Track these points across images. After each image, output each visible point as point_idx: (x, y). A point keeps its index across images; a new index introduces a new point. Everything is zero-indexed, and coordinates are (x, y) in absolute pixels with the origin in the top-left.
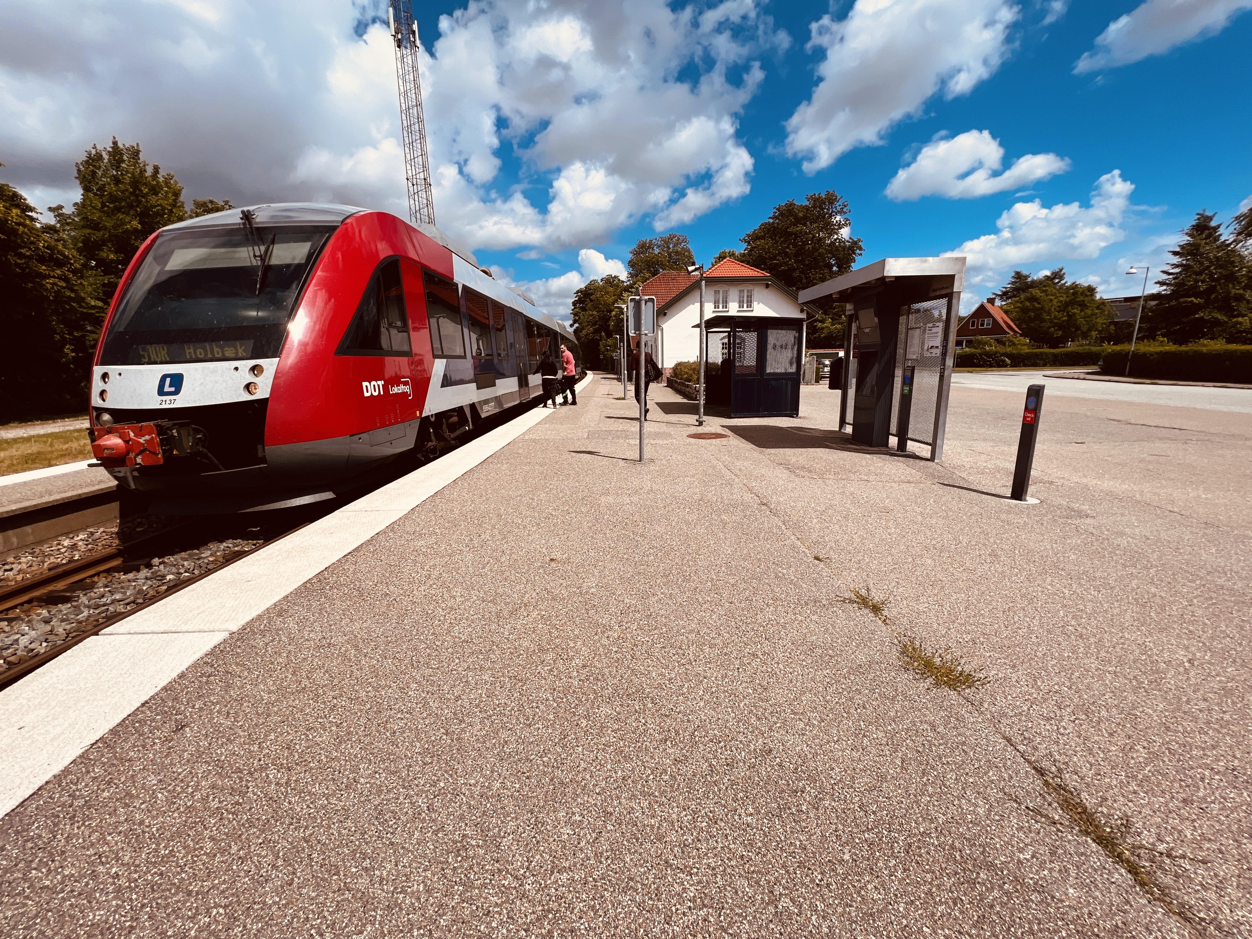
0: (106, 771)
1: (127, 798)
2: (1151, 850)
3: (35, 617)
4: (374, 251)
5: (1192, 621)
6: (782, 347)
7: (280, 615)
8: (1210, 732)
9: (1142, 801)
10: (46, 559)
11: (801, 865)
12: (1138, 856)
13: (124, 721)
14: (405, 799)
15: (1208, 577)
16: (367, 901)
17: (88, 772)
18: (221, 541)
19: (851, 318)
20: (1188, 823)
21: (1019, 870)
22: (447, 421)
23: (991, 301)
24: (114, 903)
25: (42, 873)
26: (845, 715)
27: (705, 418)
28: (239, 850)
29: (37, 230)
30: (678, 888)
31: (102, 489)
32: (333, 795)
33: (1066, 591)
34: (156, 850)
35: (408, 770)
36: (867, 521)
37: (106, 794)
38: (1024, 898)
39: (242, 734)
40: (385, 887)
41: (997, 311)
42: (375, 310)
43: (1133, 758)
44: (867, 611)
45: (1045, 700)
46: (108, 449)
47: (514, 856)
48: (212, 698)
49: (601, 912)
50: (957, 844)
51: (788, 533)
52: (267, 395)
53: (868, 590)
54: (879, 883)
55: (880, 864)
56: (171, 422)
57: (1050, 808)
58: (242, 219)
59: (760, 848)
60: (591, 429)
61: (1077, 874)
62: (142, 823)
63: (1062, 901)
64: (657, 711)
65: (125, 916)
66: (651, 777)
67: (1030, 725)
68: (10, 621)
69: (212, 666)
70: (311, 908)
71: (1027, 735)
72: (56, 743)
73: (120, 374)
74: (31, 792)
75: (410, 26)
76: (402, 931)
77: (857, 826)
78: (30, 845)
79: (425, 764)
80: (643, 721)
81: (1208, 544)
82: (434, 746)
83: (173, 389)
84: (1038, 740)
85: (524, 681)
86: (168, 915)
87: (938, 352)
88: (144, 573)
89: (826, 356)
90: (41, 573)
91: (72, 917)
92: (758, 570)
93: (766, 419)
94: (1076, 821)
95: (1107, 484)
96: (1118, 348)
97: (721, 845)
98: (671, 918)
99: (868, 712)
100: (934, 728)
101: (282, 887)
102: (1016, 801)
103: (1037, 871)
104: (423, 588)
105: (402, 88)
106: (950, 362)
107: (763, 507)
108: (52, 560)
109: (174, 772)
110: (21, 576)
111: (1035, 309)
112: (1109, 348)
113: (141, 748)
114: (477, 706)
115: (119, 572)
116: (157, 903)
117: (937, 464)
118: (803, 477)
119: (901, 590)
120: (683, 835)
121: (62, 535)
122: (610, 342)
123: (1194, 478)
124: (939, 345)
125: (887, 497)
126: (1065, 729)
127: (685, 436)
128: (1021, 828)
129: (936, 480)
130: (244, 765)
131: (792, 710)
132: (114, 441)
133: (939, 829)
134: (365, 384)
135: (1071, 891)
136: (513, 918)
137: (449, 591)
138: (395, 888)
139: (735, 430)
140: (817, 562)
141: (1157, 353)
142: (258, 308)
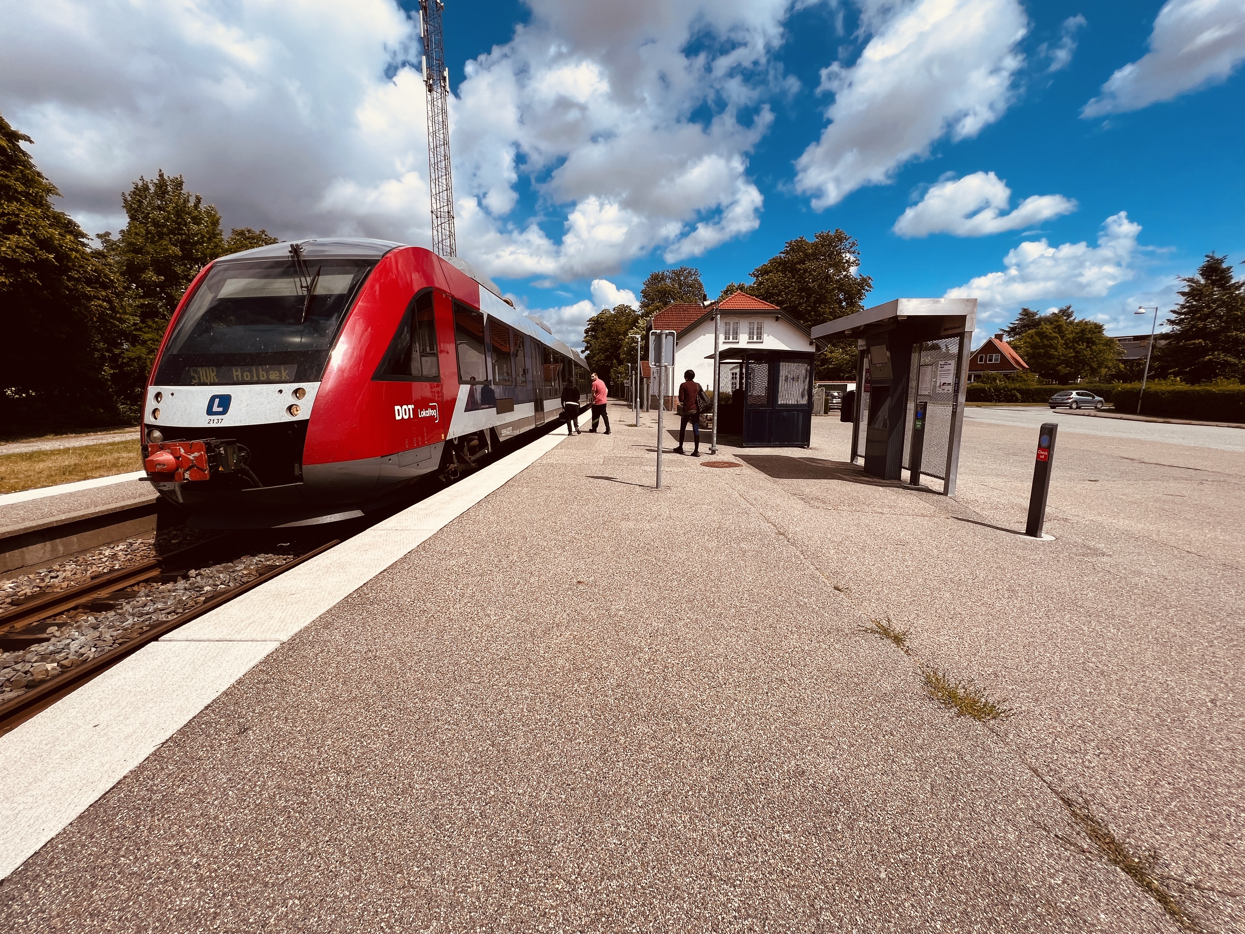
0: (179, 768)
1: (201, 794)
2: (1180, 881)
3: (83, 622)
4: (409, 281)
5: (1213, 663)
6: (793, 379)
7: (325, 627)
8: (1235, 771)
9: (1168, 834)
10: (89, 568)
11: (839, 881)
12: (1167, 886)
13: (189, 722)
14: (458, 805)
15: (1229, 619)
16: (431, 899)
17: (163, 769)
18: (254, 555)
19: (863, 353)
20: (1215, 857)
21: (1051, 895)
22: (468, 444)
23: (999, 337)
24: (198, 890)
25: (131, 860)
26: (874, 741)
27: (718, 447)
28: (308, 847)
29: (87, 254)
30: (723, 899)
31: (143, 502)
32: (391, 799)
33: (1085, 628)
34: (232, 844)
35: (459, 778)
36: (883, 553)
37: (181, 790)
38: (1056, 921)
39: (301, 738)
40: (447, 886)
41: (1005, 346)
42: (408, 338)
43: (1158, 793)
44: (889, 641)
45: (1069, 734)
46: (160, 464)
47: (564, 863)
48: (270, 704)
49: (651, 918)
50: (989, 868)
51: (807, 563)
52: (307, 416)
53: (889, 621)
54: (915, 900)
55: (916, 884)
56: (219, 441)
57: (1079, 837)
58: (290, 252)
59: (798, 864)
60: (606, 455)
61: (1108, 901)
62: (216, 818)
63: (1094, 925)
64: (691, 731)
65: (209, 903)
66: (690, 793)
67: (1055, 757)
68: (60, 626)
69: (267, 673)
70: (379, 902)
71: (1053, 767)
72: (130, 742)
73: (172, 394)
74: (112, 786)
75: (441, 72)
76: (465, 928)
77: (892, 847)
78: (116, 834)
79: (474, 773)
80: (679, 740)
81: (1228, 586)
82: (482, 757)
83: (221, 409)
84: (1064, 772)
85: (563, 698)
86: (248, 903)
87: (950, 389)
88: (181, 584)
89: (835, 388)
90: (85, 581)
91: (161, 901)
92: (780, 598)
93: (777, 449)
94: (1104, 850)
95: (1122, 523)
96: (1128, 386)
97: (760, 860)
98: (718, 925)
99: (896, 739)
100: (961, 756)
101: (351, 882)
102: (1045, 829)
103: (1068, 896)
104: (458, 606)
105: (431, 128)
106: (962, 398)
107: (781, 537)
108: (94, 568)
109: (241, 772)
110: (66, 583)
111: (1044, 346)
112: (1120, 386)
113: (209, 748)
114: (520, 720)
115: (157, 582)
116: (237, 893)
117: (950, 498)
118: (818, 508)
119: (920, 622)
120: (724, 849)
121: (104, 545)
122: (621, 369)
123: (1211, 519)
124: (951, 382)
125: (902, 530)
126: (1090, 762)
127: (698, 464)
128: (1050, 855)
129: (950, 515)
130: (305, 767)
131: (822, 735)
132: (166, 457)
133: (971, 853)
134: (397, 408)
135: (1102, 916)
136: (568, 921)
137: (483, 609)
138: (456, 888)
139: (749, 460)
140: (836, 591)
141: (1169, 392)
142: (301, 334)
